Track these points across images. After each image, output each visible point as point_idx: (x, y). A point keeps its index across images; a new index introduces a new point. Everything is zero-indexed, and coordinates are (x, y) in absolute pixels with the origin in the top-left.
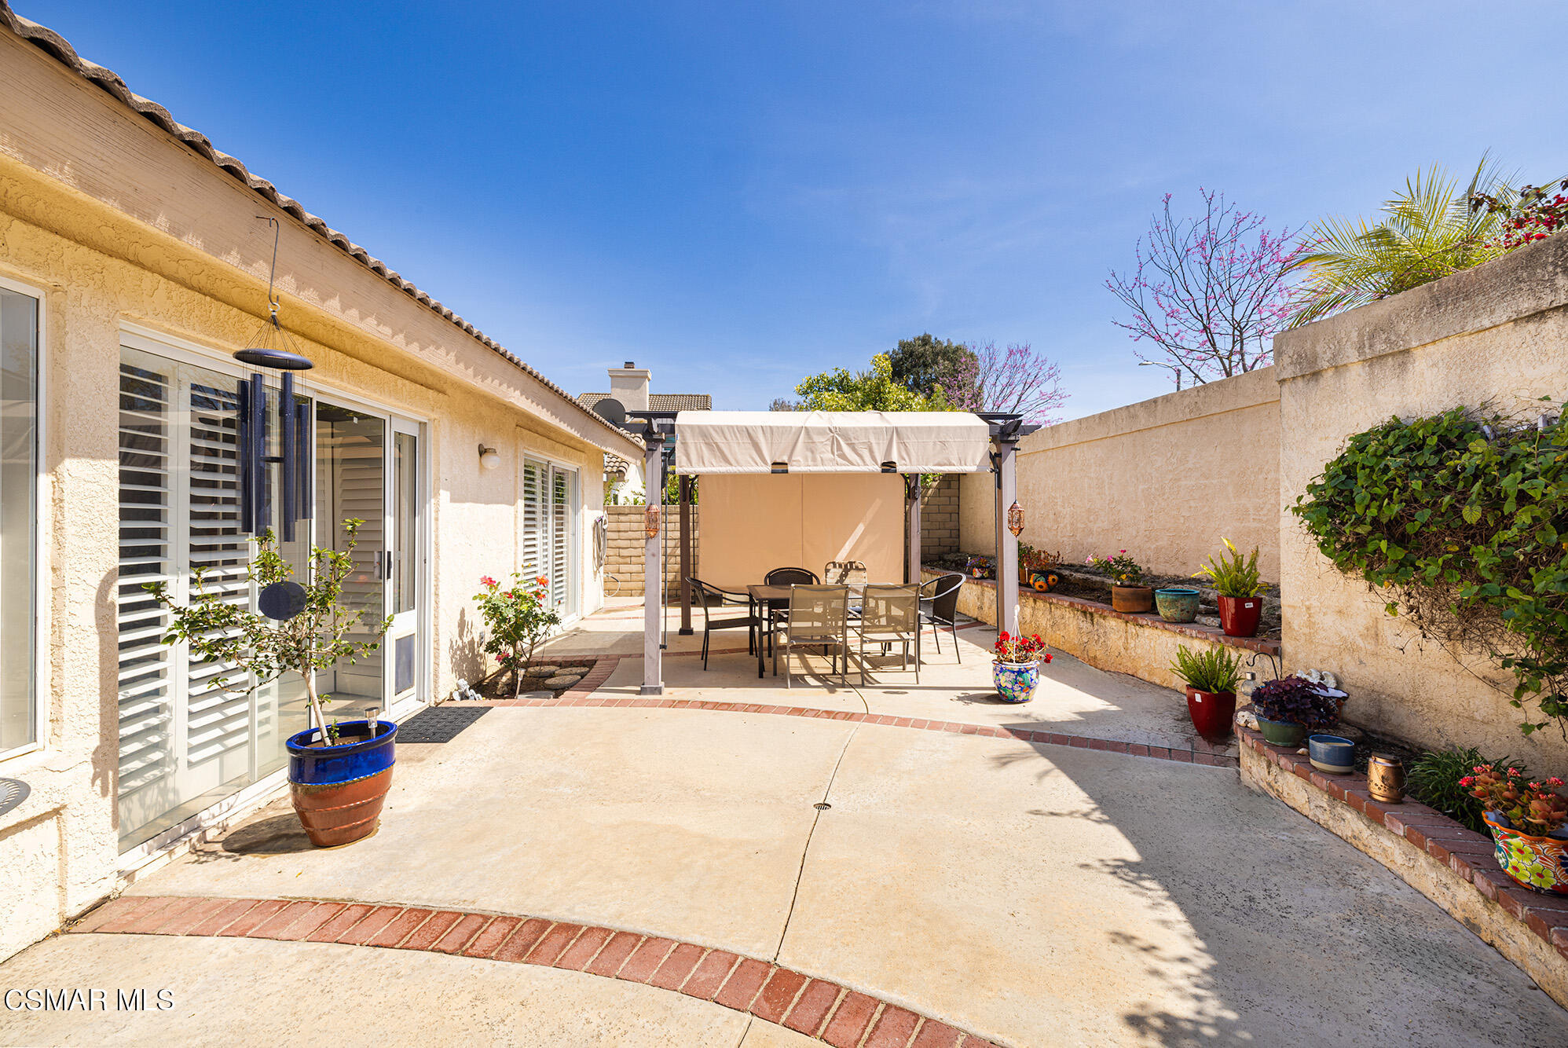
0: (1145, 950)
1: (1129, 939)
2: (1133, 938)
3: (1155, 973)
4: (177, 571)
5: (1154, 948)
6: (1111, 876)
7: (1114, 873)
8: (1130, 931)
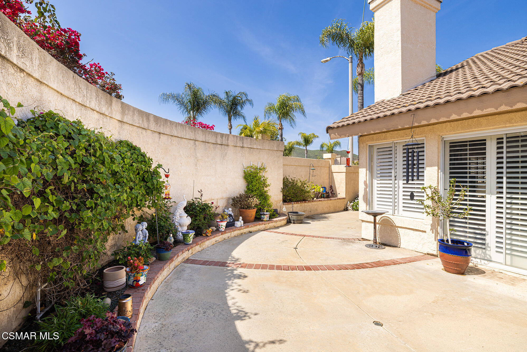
0: (241, 290)
1: (244, 292)
2: (243, 292)
3: (240, 285)
4: (491, 193)
5: (239, 291)
6: (247, 312)
7: (246, 313)
8: (244, 294)
